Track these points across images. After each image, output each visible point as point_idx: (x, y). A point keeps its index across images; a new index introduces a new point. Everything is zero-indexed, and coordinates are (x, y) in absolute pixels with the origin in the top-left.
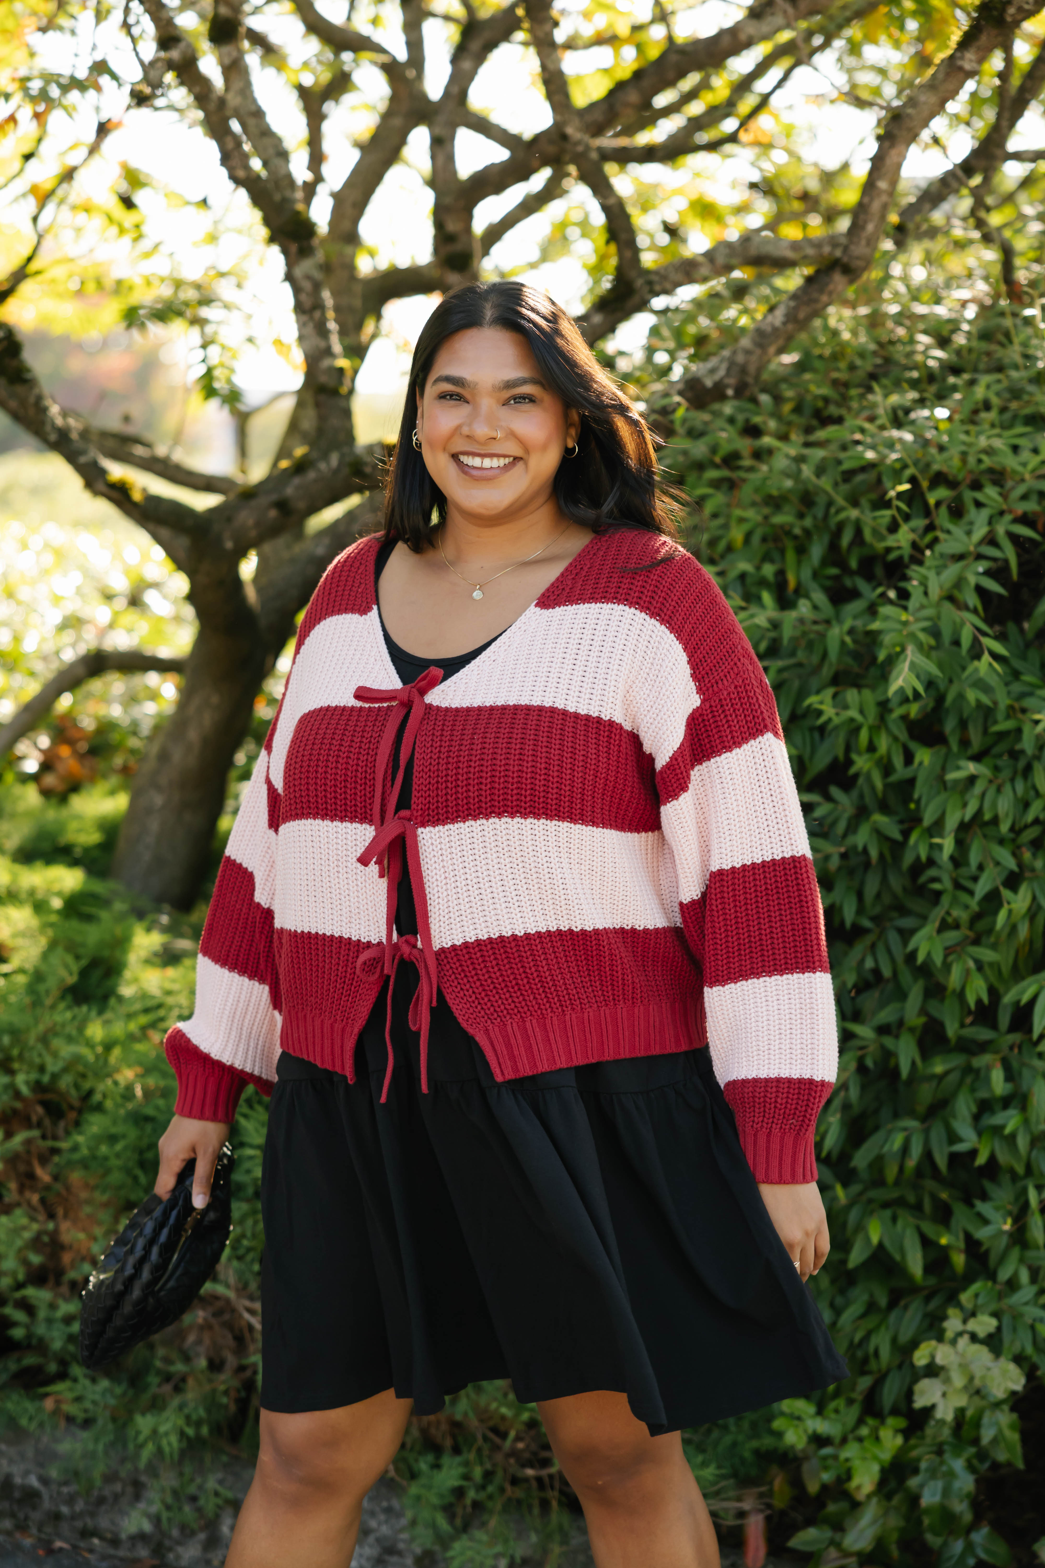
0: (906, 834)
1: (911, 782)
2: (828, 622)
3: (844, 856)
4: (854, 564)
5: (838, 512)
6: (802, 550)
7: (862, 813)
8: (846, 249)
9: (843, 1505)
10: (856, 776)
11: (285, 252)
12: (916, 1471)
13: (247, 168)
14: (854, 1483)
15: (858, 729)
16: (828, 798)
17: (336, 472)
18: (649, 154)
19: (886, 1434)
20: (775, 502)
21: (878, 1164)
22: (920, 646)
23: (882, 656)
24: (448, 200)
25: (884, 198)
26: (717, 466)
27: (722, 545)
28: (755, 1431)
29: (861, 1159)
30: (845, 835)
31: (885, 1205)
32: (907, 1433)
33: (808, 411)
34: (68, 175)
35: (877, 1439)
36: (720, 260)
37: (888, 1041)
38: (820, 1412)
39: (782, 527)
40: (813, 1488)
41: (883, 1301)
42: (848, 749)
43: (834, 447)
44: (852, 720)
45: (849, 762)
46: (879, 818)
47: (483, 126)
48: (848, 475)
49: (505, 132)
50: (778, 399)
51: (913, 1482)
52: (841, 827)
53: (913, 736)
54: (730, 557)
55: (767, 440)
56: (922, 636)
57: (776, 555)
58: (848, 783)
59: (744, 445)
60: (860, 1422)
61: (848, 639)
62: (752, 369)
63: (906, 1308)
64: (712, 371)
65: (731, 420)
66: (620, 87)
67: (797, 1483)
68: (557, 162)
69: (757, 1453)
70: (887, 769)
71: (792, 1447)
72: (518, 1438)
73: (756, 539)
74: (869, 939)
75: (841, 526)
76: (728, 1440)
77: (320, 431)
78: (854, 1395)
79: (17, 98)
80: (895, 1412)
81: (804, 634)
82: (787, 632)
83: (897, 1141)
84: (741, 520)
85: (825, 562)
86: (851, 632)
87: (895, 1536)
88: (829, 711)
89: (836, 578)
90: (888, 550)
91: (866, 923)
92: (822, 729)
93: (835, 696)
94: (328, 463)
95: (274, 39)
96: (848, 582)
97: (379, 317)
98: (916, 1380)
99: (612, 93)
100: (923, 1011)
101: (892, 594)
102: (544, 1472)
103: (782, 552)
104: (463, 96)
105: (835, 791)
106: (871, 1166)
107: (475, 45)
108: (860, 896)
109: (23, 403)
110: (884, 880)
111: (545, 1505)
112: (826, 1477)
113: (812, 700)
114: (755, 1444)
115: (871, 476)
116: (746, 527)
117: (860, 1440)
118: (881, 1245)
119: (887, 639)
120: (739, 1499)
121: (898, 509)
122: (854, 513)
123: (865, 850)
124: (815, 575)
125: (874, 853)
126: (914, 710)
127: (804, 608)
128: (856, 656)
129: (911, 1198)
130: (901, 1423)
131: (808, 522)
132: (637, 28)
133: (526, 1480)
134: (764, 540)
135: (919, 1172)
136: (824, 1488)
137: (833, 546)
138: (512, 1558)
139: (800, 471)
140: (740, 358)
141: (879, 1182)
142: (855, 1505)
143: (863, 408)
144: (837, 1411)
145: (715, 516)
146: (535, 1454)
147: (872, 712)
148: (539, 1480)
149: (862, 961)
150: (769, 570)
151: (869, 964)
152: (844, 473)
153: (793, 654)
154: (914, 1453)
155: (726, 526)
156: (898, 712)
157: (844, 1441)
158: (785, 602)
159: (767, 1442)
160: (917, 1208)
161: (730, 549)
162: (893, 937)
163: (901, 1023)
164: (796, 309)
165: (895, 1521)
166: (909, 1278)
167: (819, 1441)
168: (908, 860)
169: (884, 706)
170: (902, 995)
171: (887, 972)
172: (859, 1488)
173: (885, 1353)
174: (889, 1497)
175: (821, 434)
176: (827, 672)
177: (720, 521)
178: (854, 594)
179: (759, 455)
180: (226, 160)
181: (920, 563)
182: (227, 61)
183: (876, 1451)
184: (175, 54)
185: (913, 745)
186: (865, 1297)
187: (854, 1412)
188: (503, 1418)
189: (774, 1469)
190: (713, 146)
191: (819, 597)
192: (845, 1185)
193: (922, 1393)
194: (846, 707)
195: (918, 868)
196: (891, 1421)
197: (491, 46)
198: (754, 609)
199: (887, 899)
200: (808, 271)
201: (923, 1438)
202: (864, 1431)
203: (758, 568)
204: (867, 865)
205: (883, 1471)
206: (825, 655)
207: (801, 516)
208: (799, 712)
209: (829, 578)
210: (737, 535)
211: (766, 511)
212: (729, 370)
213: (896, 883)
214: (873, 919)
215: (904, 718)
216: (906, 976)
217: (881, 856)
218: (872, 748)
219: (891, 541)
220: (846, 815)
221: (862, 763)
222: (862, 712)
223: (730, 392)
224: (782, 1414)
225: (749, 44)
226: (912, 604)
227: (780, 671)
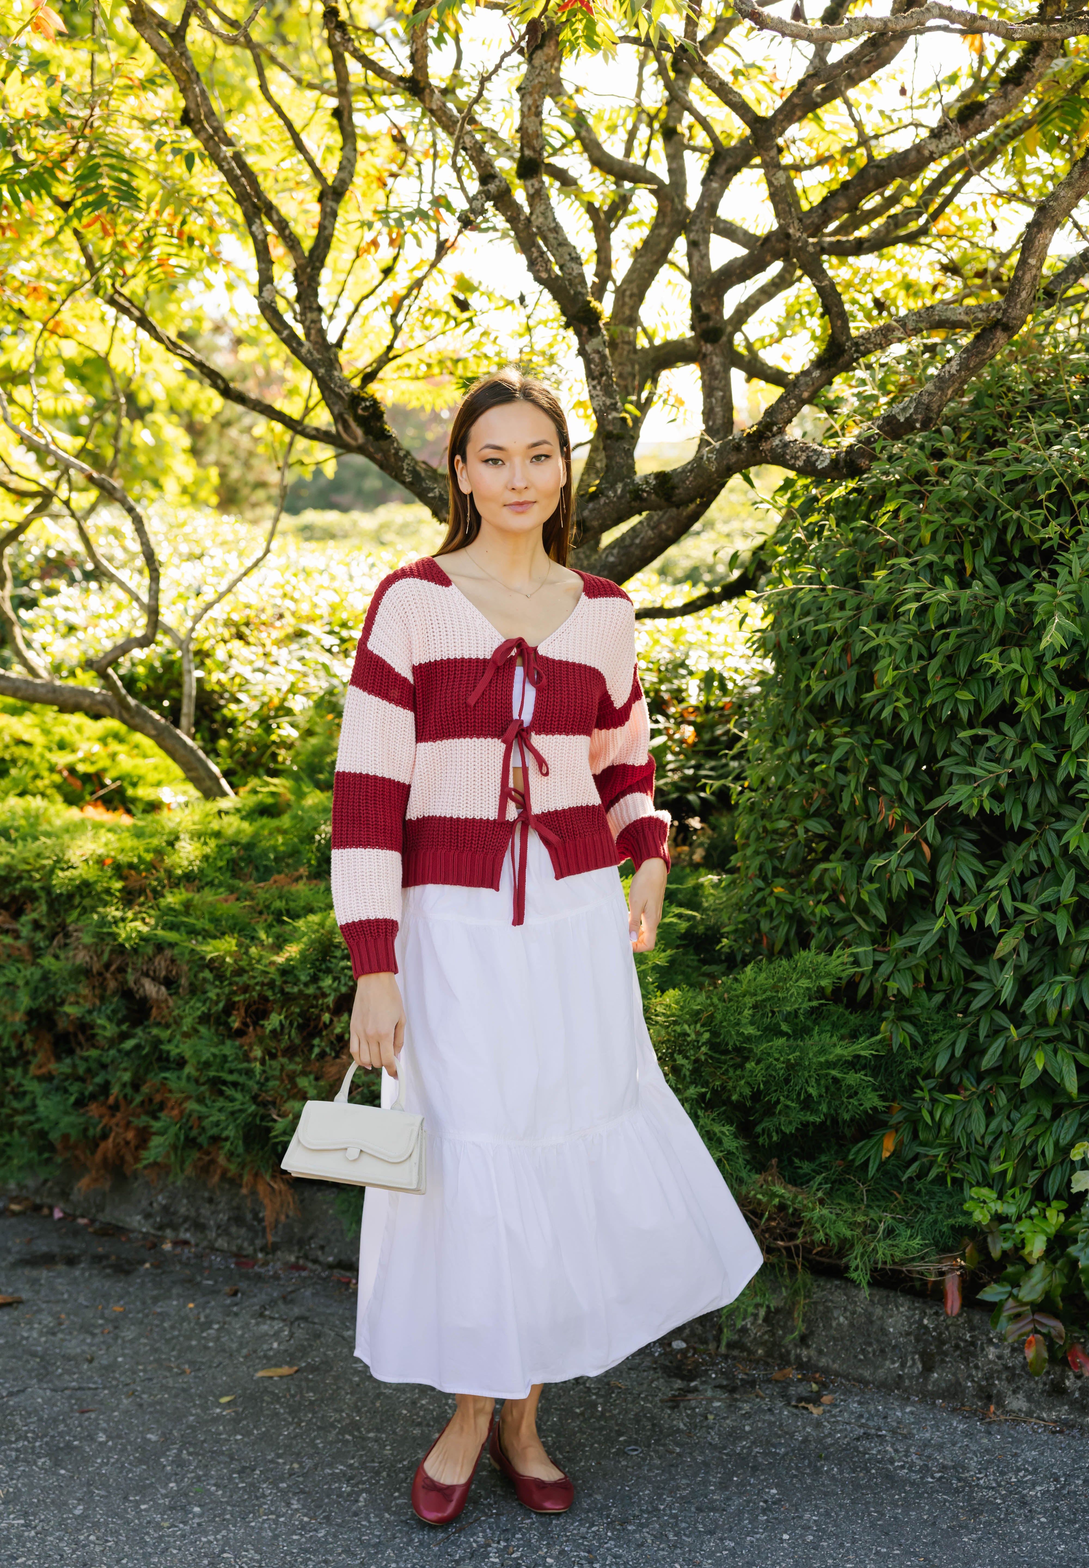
0: (1059, 757)
1: (1062, 717)
2: (996, 598)
3: (1011, 775)
4: (1017, 554)
5: (1003, 514)
6: (976, 544)
7: (1024, 742)
8: (1005, 311)
9: (1020, 1267)
10: (1020, 714)
11: (578, 333)
12: (1075, 1241)
13: (549, 270)
14: (1027, 1251)
15: (1021, 678)
16: (998, 731)
17: (620, 498)
18: (860, 248)
19: (1051, 1213)
20: (955, 507)
21: (1041, 1009)
22: (1067, 614)
23: (1036, 622)
24: (703, 289)
25: (1034, 271)
26: (910, 483)
27: (915, 542)
28: (951, 1212)
29: (1028, 1006)
30: (1012, 759)
31: (1048, 1041)
32: (1067, 1213)
33: (980, 438)
34: (418, 284)
35: (1045, 1217)
36: (911, 325)
37: (1049, 916)
38: (1000, 1197)
39: (960, 527)
40: (996, 1254)
41: (1047, 1114)
42: (1013, 693)
43: (999, 464)
44: (1016, 671)
45: (1015, 704)
46: (1037, 745)
47: (730, 231)
48: (1011, 485)
49: (746, 233)
50: (957, 430)
51: (1072, 1250)
52: (1008, 755)
53: (1062, 683)
54: (921, 550)
55: (949, 461)
56: (1067, 605)
57: (956, 549)
58: (1014, 720)
59: (932, 466)
60: (1031, 1204)
61: (1011, 610)
62: (935, 406)
63: (1066, 1118)
64: (904, 409)
65: (922, 447)
66: (833, 194)
67: (983, 1250)
68: (785, 255)
69: (952, 1227)
70: (1043, 708)
71: (979, 1222)
72: (770, 1218)
73: (940, 536)
74: (1032, 839)
75: (1006, 524)
76: (930, 1218)
77: (608, 467)
78: (1027, 1185)
79: (378, 225)
80: (1058, 1197)
81: (977, 607)
82: (963, 607)
83: (1057, 991)
84: (929, 522)
85: (993, 553)
86: (1014, 605)
87: (1059, 1291)
88: (997, 665)
89: (1004, 564)
90: (1043, 541)
91: (1030, 826)
92: (992, 679)
93: (1001, 654)
94: (615, 492)
95: (572, 173)
96: (1014, 569)
97: (655, 381)
98: (1073, 1171)
99: (825, 200)
100: (1074, 893)
101: (1045, 574)
102: (791, 1244)
103: (961, 545)
104: (714, 207)
105: (1003, 726)
106: (1036, 1011)
107: (721, 170)
108: (1025, 806)
109: (386, 453)
110: (1043, 793)
111: (793, 1269)
112: (1007, 1245)
113: (984, 657)
114: (951, 1221)
115: (1029, 485)
116: (932, 527)
117: (1031, 1218)
118: (1045, 1071)
119: (1040, 609)
120: (940, 1262)
121: (1047, 507)
122: (1016, 514)
123: (1028, 771)
124: (987, 563)
125: (1034, 774)
126: (1063, 662)
127: (977, 587)
128: (1018, 623)
129: (1068, 1035)
130: (1064, 1205)
131: (980, 522)
132: (846, 150)
133: (779, 1250)
134: (947, 537)
135: (1074, 1014)
136: (1004, 1253)
137: (1001, 540)
138: (768, 1307)
139: (974, 483)
140: (925, 399)
141: (1043, 1023)
142: (1029, 1267)
143: (1023, 434)
144: (1013, 1196)
145: (909, 520)
146: (785, 1230)
147: (1031, 665)
148: (788, 1249)
149: (1026, 856)
150: (950, 560)
151: (1033, 857)
152: (1006, 483)
153: (970, 623)
154: (1074, 1228)
155: (917, 528)
156: (1051, 664)
157: (1019, 1218)
158: (963, 584)
159: (961, 1220)
160: (1074, 1042)
161: (920, 545)
162: (1051, 837)
163: (1058, 901)
164: (968, 359)
165: (1059, 1279)
166: (1069, 1095)
167: (1000, 1218)
168: (1061, 776)
169: (1039, 660)
170: (1059, 881)
171: (1047, 864)
172: (1031, 1253)
173: (1050, 1153)
174: (1054, 1262)
175: (990, 455)
176: (995, 636)
177: (913, 524)
178: (1019, 576)
179: (943, 473)
180: (532, 265)
181: (1067, 550)
182: (532, 191)
183: (1044, 1226)
184: (492, 187)
185: (1063, 690)
186: (1034, 1111)
187: (1027, 1197)
188: (759, 1202)
189: (966, 1240)
190: (911, 239)
191: (990, 579)
192: (1017, 1027)
193: (1078, 1181)
194: (1011, 662)
195: (1069, 783)
196: (1054, 1204)
197: (735, 170)
198: (938, 589)
199: (1046, 808)
200: (978, 331)
201: (1080, 1216)
202: (1034, 1211)
203: (942, 558)
204: (1030, 782)
205: (1049, 1240)
206: (993, 623)
207: (976, 518)
208: (975, 667)
209: (997, 564)
210: (926, 534)
211: (948, 515)
212: (916, 408)
213: (1052, 796)
214: (1035, 824)
215: (1056, 668)
216: (1062, 866)
217: (1040, 775)
218: (1031, 693)
219: (1044, 533)
220: (1012, 744)
221: (1023, 704)
222: (1022, 665)
223: (918, 425)
224: (972, 1198)
225: (932, 158)
226: (1059, 581)
227: (959, 636)
